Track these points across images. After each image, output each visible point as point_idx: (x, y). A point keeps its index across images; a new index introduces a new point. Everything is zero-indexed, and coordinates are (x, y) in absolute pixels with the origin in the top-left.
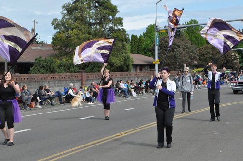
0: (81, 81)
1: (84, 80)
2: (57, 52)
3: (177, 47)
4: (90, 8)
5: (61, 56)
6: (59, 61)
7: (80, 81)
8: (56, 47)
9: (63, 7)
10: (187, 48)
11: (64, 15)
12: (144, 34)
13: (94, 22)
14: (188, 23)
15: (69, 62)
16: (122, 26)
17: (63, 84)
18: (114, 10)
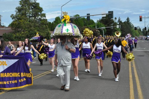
2: (13, 31)
4: (29, 9)
5: (16, 33)
6: (15, 35)
8: (13, 28)
9: (16, 8)
11: (17, 13)
12: (54, 22)
13: (31, 15)
14: (75, 16)
15: (20, 35)
16: (46, 17)
18: (41, 10)
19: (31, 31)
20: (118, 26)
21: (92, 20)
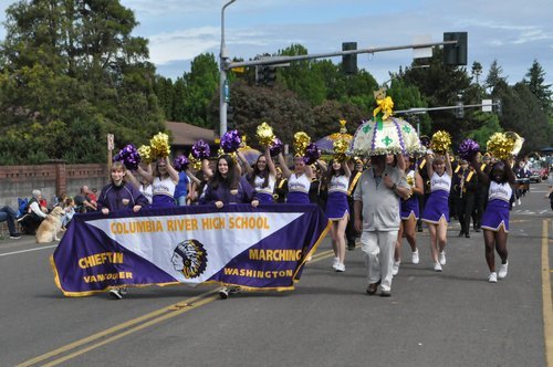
0: (56, 183)
1: (62, 182)
3: (266, 106)
4: (70, 15)
5: (4, 125)
7: (54, 184)
9: (9, 11)
10: (289, 109)
11: (12, 31)
12: (186, 76)
13: (81, 46)
14: (284, 53)
15: (24, 139)
16: (147, 56)
17: (14, 191)
18: (126, 20)
19: (77, 121)
20: (489, 102)
21: (366, 74)
